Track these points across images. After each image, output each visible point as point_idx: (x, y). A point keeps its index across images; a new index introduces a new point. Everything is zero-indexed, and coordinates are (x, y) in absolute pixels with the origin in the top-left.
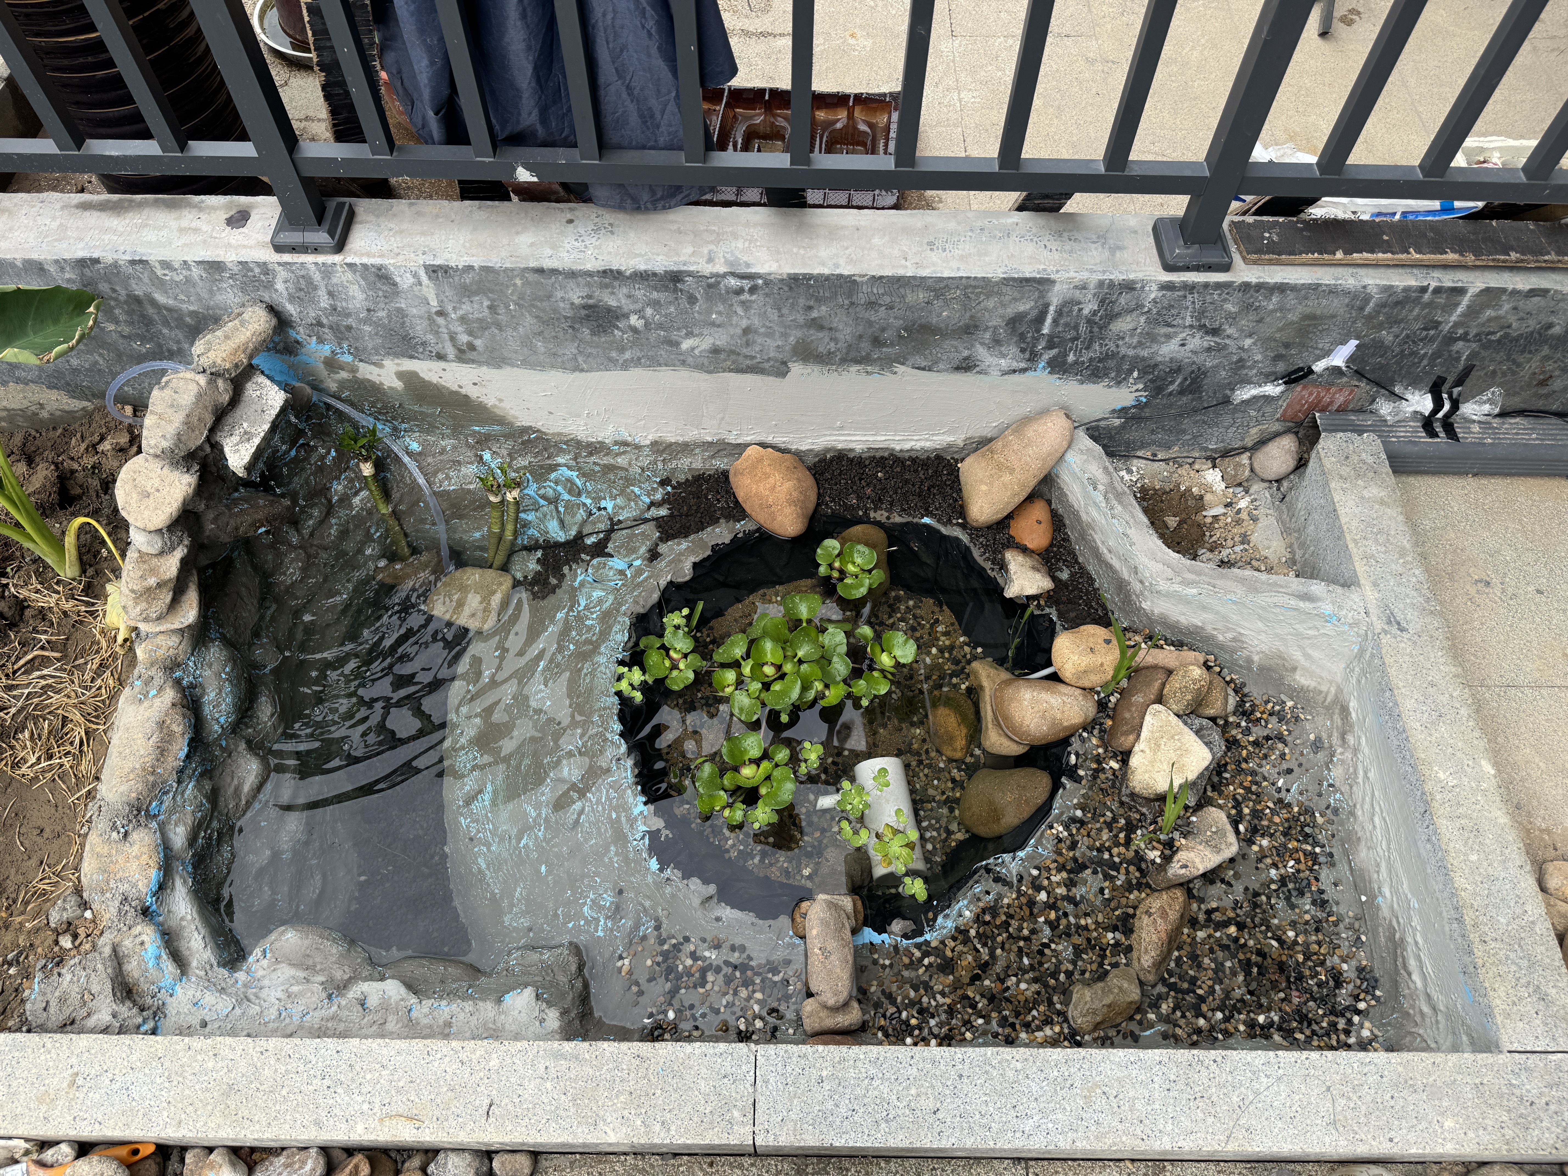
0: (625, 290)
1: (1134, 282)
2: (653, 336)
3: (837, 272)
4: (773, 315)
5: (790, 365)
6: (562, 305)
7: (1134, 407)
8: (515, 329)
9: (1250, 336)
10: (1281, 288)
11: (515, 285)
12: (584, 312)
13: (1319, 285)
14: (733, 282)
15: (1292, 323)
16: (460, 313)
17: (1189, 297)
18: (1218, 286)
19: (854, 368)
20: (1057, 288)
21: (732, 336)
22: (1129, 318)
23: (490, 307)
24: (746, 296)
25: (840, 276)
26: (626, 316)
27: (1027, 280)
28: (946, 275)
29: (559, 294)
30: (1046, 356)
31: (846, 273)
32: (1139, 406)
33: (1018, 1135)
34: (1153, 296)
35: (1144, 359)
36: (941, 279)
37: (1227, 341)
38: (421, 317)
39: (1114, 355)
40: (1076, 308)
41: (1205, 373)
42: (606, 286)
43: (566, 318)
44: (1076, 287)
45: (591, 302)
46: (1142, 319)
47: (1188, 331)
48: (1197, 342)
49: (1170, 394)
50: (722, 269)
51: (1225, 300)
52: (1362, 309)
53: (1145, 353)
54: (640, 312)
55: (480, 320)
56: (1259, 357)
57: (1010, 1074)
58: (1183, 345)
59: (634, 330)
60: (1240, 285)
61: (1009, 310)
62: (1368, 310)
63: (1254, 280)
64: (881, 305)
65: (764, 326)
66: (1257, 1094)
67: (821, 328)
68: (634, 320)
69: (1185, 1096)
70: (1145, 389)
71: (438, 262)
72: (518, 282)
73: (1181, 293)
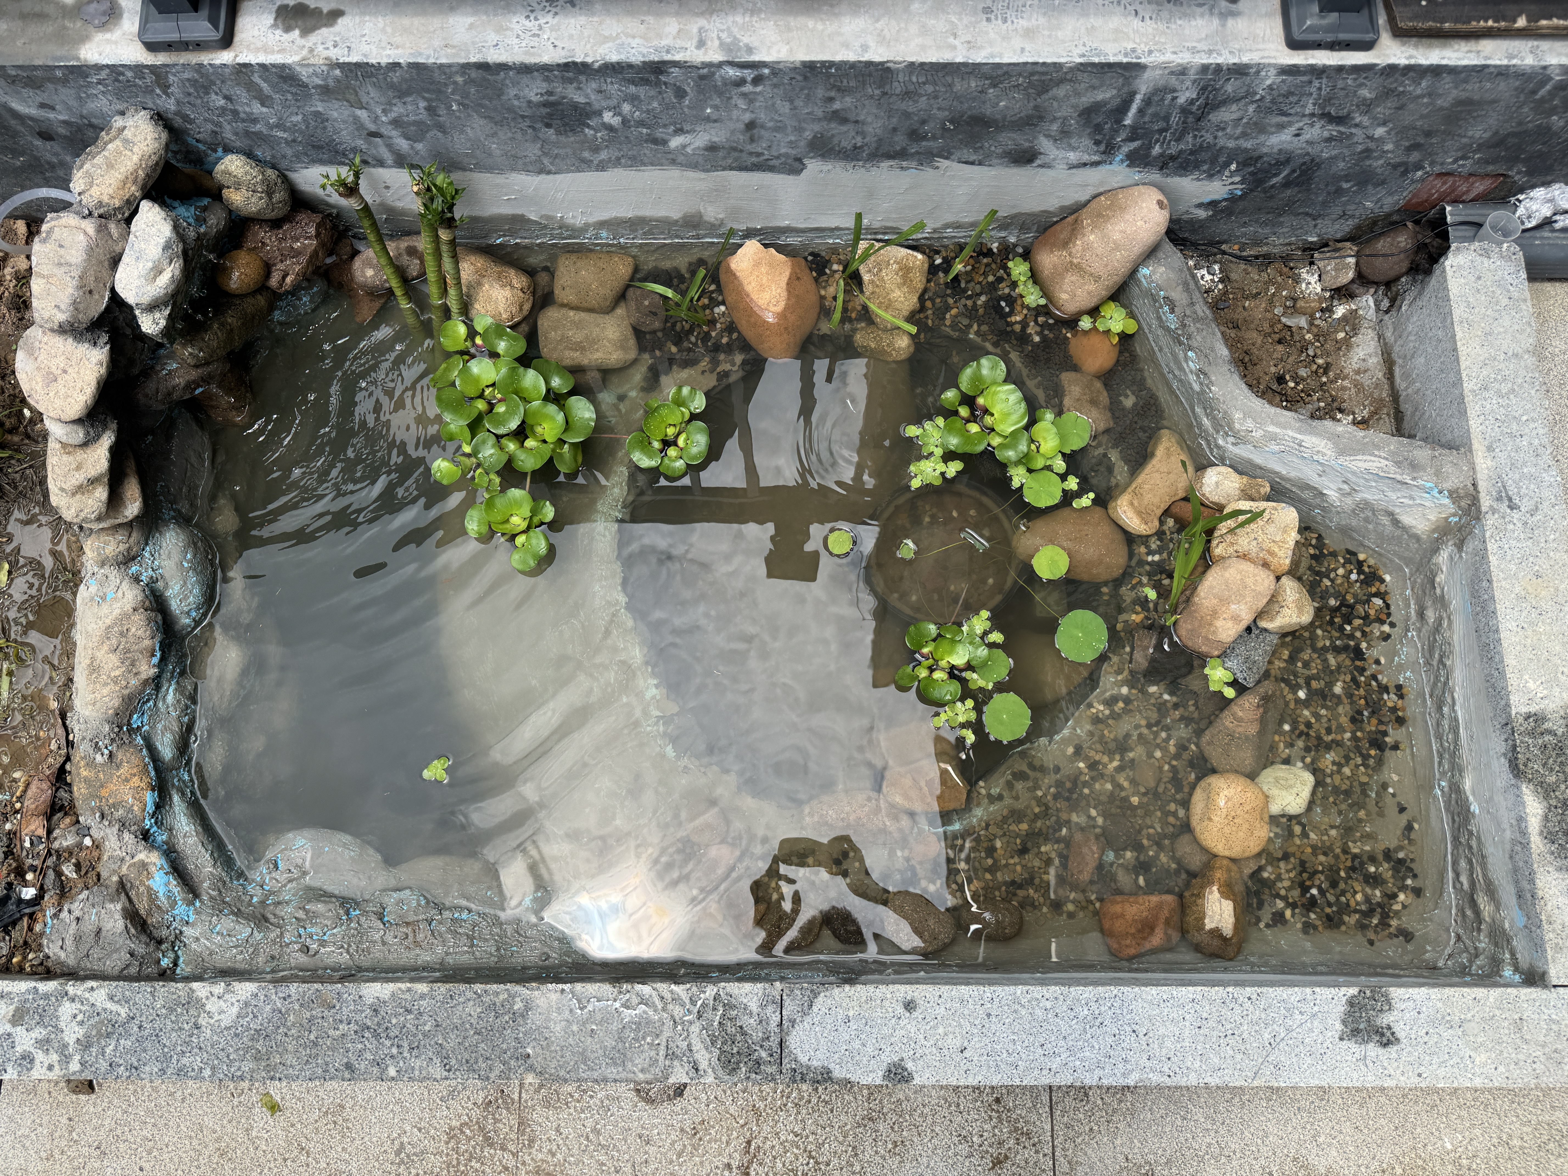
0: (594, 85)
1: (1247, 66)
2: (634, 132)
3: (865, 58)
4: (784, 108)
5: (806, 161)
6: (516, 103)
7: (1225, 200)
8: (462, 132)
9: (1384, 124)
10: (1436, 71)
11: (455, 83)
12: (544, 111)
13: (1485, 67)
14: (732, 73)
15: (1442, 109)
16: (393, 115)
17: (1316, 83)
18: (1357, 69)
19: (886, 164)
20: (1147, 75)
21: (733, 132)
22: (1234, 107)
23: (428, 109)
24: (748, 88)
25: (869, 64)
26: (599, 113)
27: (1110, 65)
28: (1006, 60)
29: (512, 92)
30: (1125, 149)
31: (877, 59)
32: (1233, 199)
33: (1045, 1072)
34: (1268, 82)
35: (1246, 150)
36: (999, 65)
37: (1353, 130)
38: (345, 122)
39: (1209, 146)
40: (1169, 97)
41: (1318, 165)
42: (570, 81)
43: (523, 117)
44: (1172, 73)
45: (552, 98)
46: (1251, 108)
47: (1306, 120)
48: (1316, 131)
49: (1273, 186)
50: (716, 56)
51: (1361, 85)
52: (1534, 92)
53: (1248, 144)
54: (616, 110)
55: (418, 123)
56: (1389, 147)
57: (1039, 1012)
58: (1297, 135)
59: (610, 128)
60: (1385, 68)
61: (1084, 99)
62: (1542, 92)
63: (1403, 62)
64: (921, 95)
65: (772, 120)
66: (1289, 1030)
67: (844, 121)
68: (608, 117)
69: (1215, 1033)
70: (1242, 182)
71: (354, 58)
72: (460, 79)
73: (1305, 78)
